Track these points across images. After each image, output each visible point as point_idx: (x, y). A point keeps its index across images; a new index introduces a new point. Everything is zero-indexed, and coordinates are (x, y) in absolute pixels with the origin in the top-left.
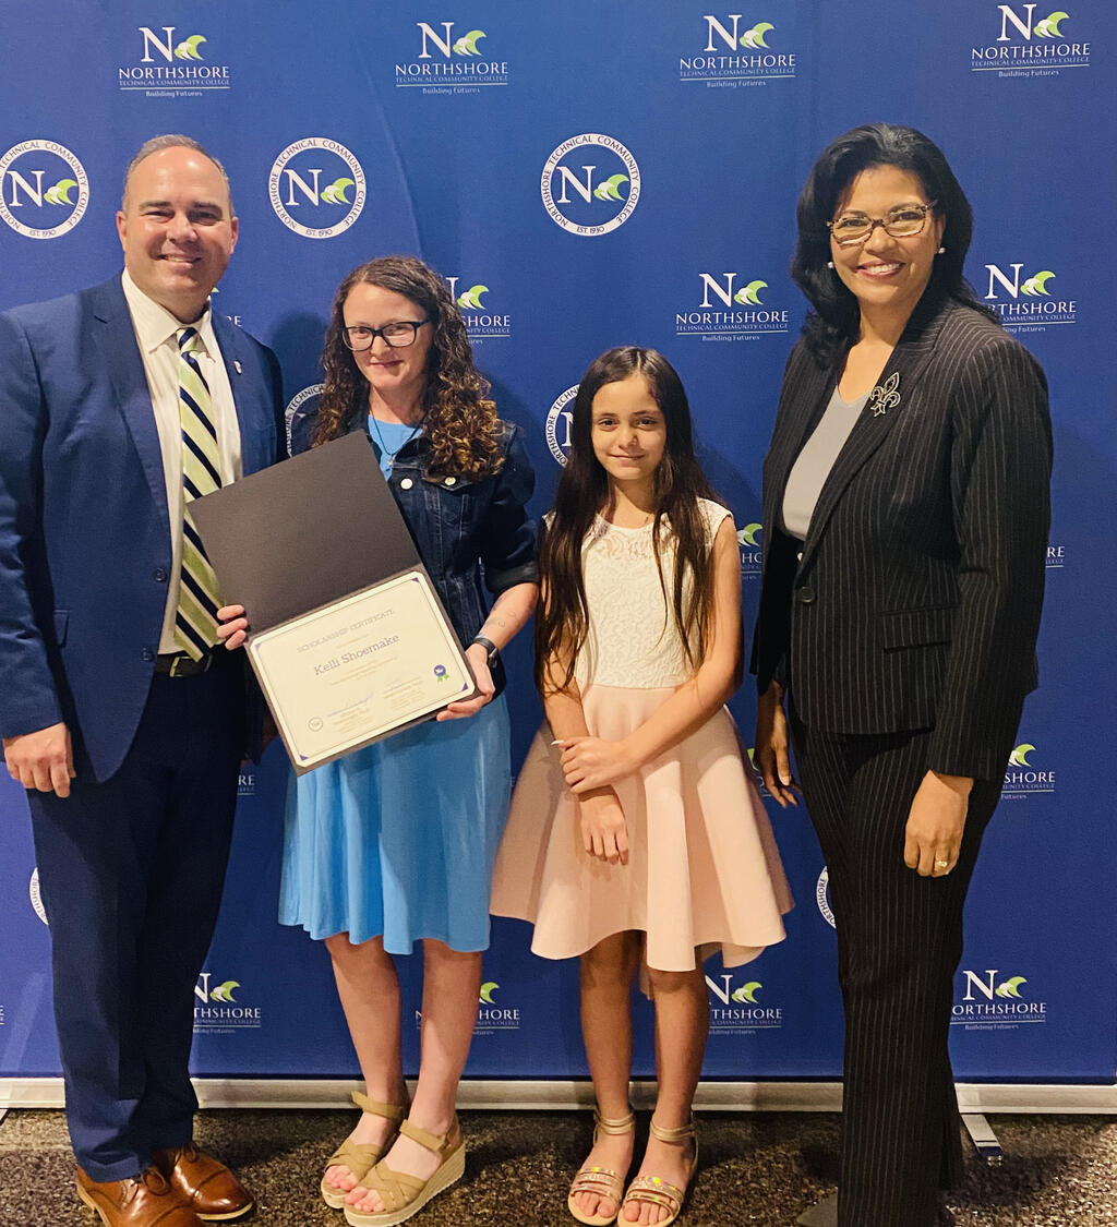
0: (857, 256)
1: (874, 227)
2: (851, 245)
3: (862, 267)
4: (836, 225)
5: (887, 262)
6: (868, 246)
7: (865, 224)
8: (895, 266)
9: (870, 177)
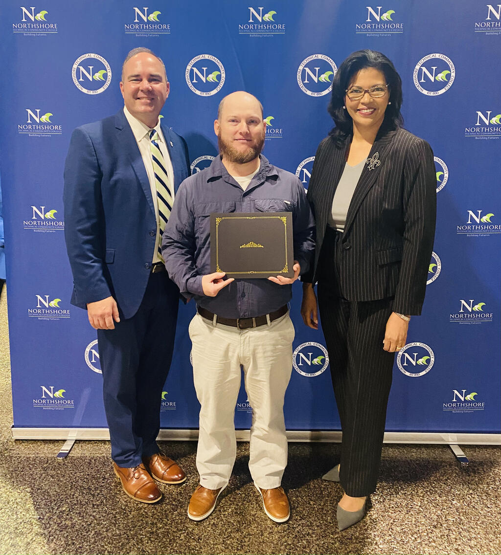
0: (358, 105)
1: (365, 93)
2: (355, 100)
3: (359, 110)
4: (350, 91)
5: (369, 108)
6: (362, 101)
7: (361, 92)
8: (371, 110)
9: (365, 72)
